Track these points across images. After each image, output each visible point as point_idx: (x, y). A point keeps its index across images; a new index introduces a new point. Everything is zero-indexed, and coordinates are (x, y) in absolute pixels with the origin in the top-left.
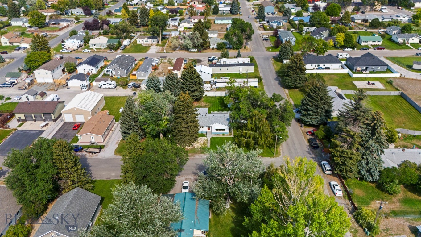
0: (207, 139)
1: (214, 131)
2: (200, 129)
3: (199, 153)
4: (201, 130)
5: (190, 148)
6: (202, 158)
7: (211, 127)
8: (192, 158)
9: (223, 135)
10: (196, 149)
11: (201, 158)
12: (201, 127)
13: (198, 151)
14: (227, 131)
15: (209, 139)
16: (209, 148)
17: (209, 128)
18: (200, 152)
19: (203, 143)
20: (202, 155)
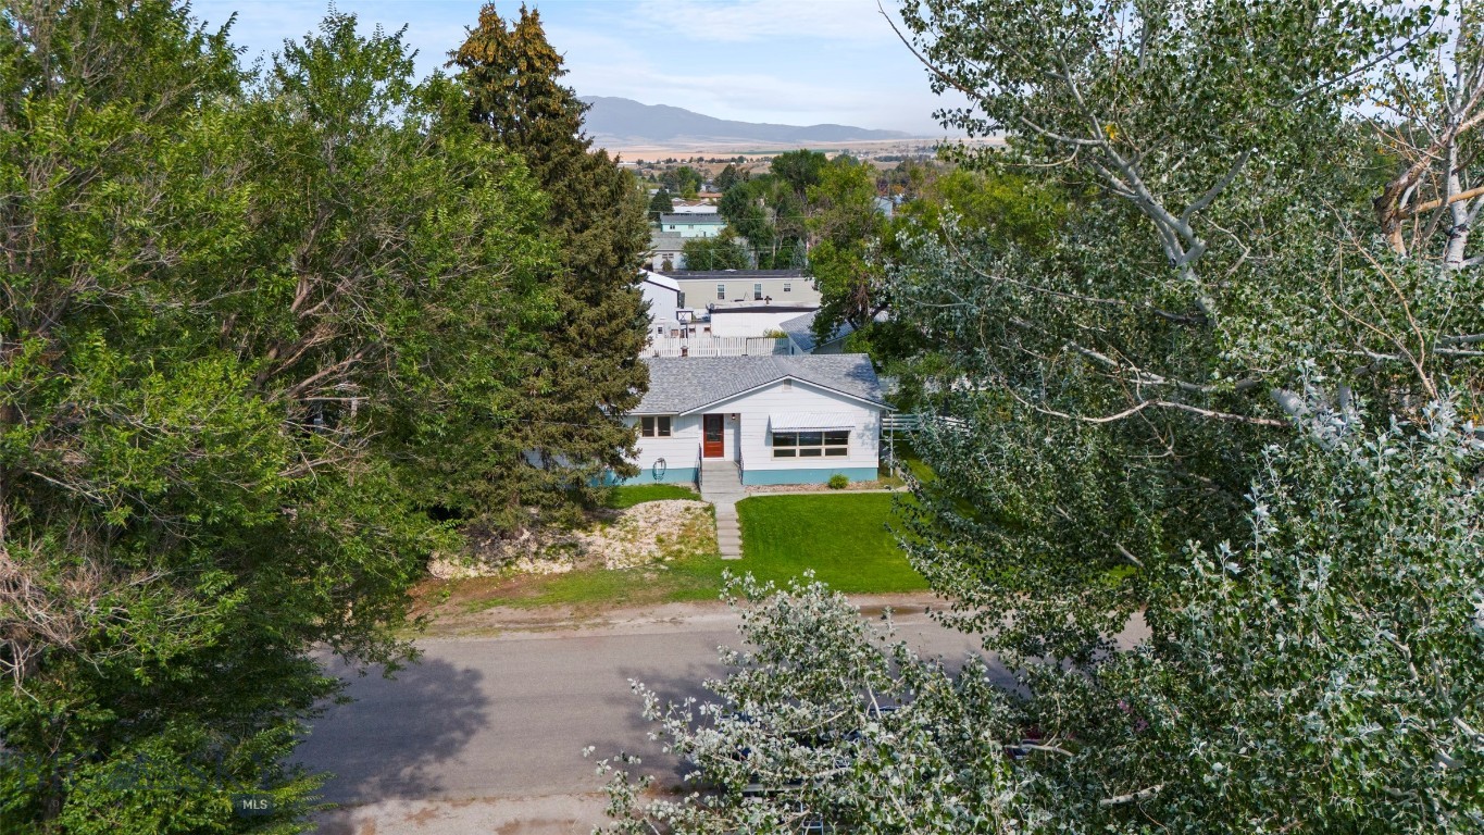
0: (710, 509)
1: (759, 456)
2: (642, 442)
3: (647, 601)
4: (649, 452)
5: (562, 567)
6: (681, 629)
7: (736, 417)
8: (584, 632)
9: (838, 482)
10: (617, 573)
11: (671, 629)
12: (647, 425)
13: (641, 584)
14: (862, 455)
15: (726, 508)
16: (734, 566)
17: (714, 426)
18: (656, 592)
19: (676, 531)
20: (676, 608)
